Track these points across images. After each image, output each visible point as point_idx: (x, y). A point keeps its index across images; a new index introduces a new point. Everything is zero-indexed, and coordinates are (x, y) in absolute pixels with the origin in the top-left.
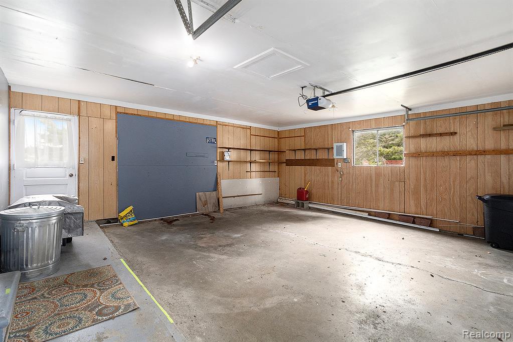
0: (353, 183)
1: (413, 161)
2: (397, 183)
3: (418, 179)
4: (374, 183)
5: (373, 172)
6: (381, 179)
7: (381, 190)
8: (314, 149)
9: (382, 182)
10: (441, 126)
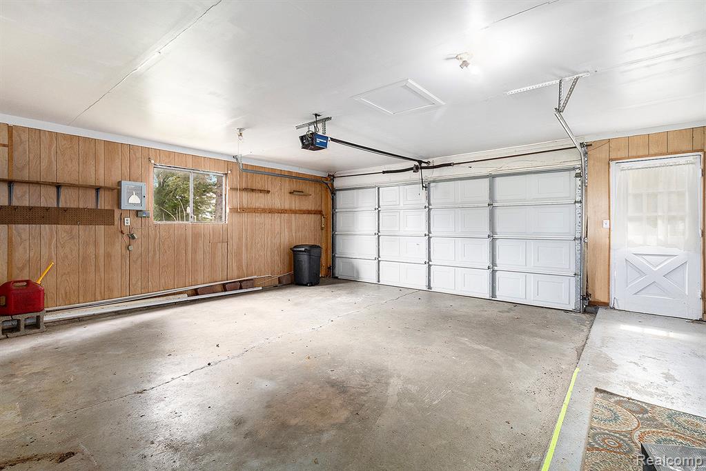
0: (154, 251)
1: (236, 217)
2: (219, 245)
3: (240, 239)
4: (190, 248)
5: (189, 233)
6: (200, 242)
7: (200, 256)
8: (51, 184)
9: (201, 245)
10: (259, 183)
